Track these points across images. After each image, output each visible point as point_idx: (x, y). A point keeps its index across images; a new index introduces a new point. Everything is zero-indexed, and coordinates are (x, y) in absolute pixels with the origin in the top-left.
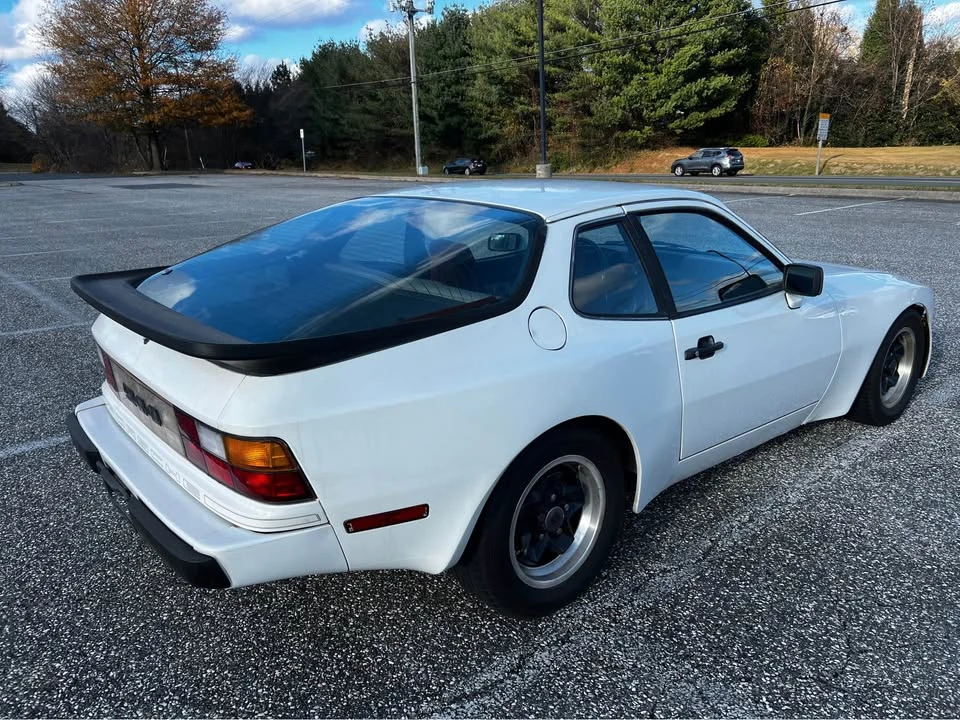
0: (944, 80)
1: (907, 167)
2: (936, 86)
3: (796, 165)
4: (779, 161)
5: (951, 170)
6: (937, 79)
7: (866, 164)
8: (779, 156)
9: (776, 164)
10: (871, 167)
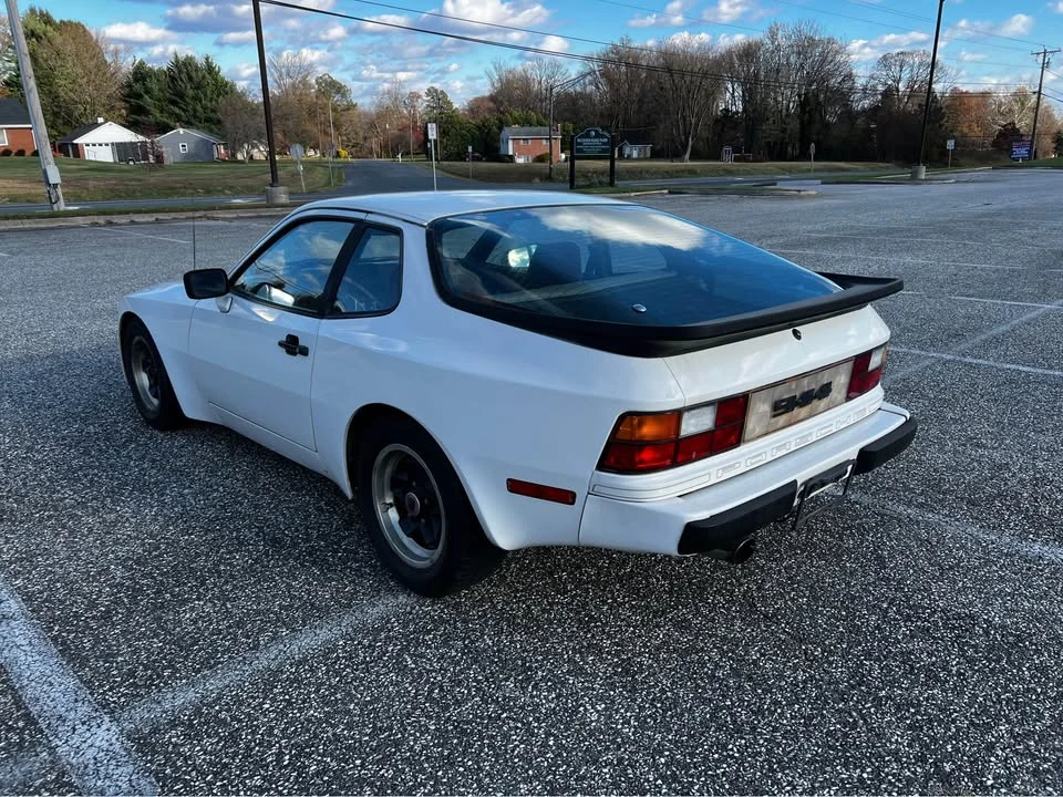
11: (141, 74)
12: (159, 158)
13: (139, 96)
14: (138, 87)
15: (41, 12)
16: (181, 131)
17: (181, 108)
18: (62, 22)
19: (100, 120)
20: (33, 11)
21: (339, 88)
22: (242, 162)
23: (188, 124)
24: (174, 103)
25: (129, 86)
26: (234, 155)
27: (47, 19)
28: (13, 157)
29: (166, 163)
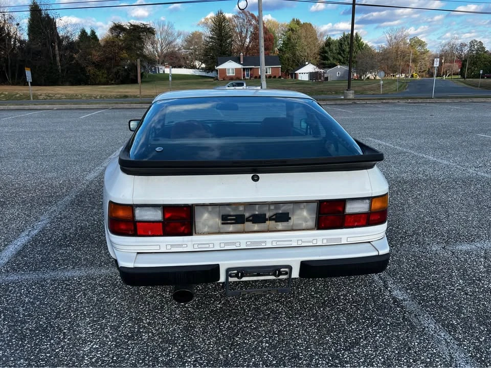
0: (74, 55)
1: (76, 96)
2: (72, 58)
3: (18, 95)
4: (7, 93)
5: (96, 96)
6: (71, 54)
7: (56, 94)
8: (6, 90)
9: (6, 95)
10: (59, 96)
11: (329, 43)
12: (326, 79)
13: (326, 52)
14: (327, 48)
15: (297, 20)
16: (339, 66)
17: (342, 56)
18: (304, 23)
19: (307, 63)
20: (294, 20)
21: (422, 44)
22: (363, 80)
23: (343, 63)
24: (339, 54)
25: (323, 48)
26: (361, 77)
27: (298, 22)
28: (272, 79)
29: (329, 80)
